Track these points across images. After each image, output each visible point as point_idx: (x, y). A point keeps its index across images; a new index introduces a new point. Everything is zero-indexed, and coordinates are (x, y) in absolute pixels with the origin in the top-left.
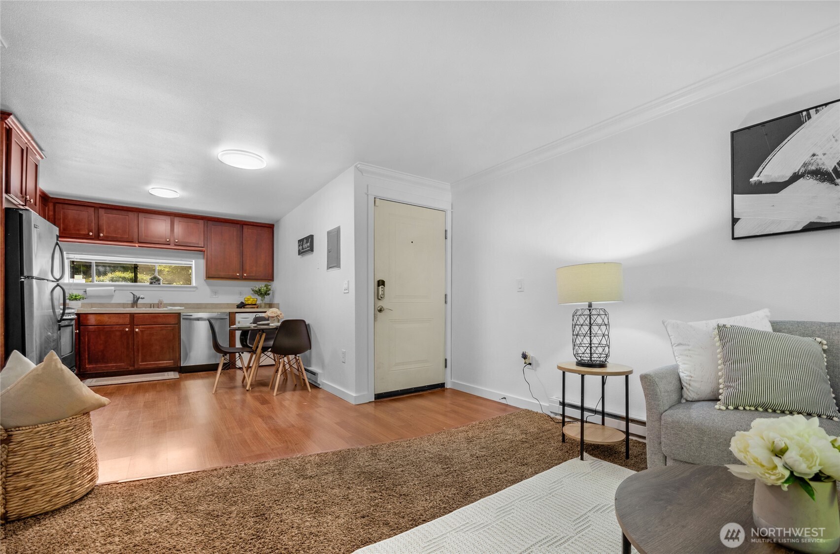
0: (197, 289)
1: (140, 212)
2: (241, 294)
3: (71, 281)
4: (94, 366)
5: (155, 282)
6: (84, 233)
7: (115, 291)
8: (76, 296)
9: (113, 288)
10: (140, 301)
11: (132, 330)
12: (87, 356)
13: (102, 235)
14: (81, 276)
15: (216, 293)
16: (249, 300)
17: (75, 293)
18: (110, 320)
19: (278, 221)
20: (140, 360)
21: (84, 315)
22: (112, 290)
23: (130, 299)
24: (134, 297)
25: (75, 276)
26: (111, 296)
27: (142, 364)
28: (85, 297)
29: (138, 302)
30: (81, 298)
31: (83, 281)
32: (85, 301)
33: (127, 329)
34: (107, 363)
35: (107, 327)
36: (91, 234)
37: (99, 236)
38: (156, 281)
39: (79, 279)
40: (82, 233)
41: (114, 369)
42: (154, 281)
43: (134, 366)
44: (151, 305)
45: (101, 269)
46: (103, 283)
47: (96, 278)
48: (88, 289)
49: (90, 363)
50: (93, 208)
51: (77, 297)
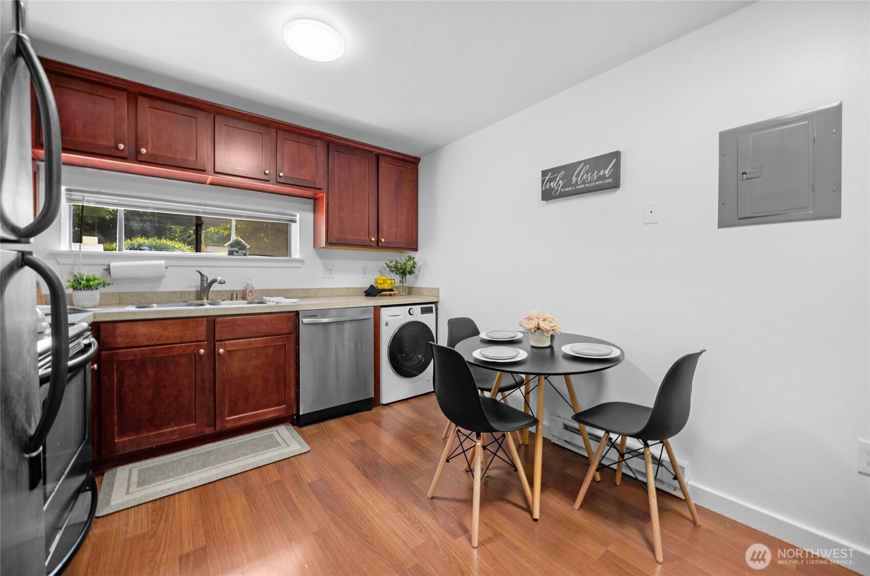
0: (304, 264)
1: (218, 113)
2: (365, 271)
3: (76, 247)
4: (134, 437)
5: (237, 252)
6: (106, 143)
7: (166, 268)
8: (88, 280)
9: (163, 262)
10: (215, 287)
11: (213, 352)
12: (116, 418)
13: (144, 151)
14: (95, 239)
15: (330, 270)
16: (385, 282)
17: (87, 272)
18: (166, 333)
19: (435, 150)
20: (226, 412)
21: (110, 326)
22: (160, 265)
23: (194, 283)
24: (202, 280)
25: (84, 238)
26: (159, 279)
27: (231, 420)
28: (108, 280)
29: (211, 289)
30: (99, 284)
31: (100, 248)
32: (107, 290)
33: (202, 351)
34: (160, 426)
35: (160, 349)
36: (121, 146)
37: (138, 152)
38: (239, 249)
39: (91, 244)
40: (101, 143)
41: (176, 438)
42: (236, 249)
43: (215, 427)
44: (232, 294)
45: (136, 225)
46: (138, 252)
47: (126, 243)
48: (113, 264)
49: (122, 433)
50: (125, 94)
51: (91, 283)
